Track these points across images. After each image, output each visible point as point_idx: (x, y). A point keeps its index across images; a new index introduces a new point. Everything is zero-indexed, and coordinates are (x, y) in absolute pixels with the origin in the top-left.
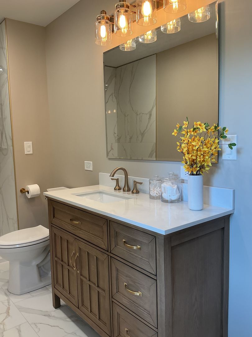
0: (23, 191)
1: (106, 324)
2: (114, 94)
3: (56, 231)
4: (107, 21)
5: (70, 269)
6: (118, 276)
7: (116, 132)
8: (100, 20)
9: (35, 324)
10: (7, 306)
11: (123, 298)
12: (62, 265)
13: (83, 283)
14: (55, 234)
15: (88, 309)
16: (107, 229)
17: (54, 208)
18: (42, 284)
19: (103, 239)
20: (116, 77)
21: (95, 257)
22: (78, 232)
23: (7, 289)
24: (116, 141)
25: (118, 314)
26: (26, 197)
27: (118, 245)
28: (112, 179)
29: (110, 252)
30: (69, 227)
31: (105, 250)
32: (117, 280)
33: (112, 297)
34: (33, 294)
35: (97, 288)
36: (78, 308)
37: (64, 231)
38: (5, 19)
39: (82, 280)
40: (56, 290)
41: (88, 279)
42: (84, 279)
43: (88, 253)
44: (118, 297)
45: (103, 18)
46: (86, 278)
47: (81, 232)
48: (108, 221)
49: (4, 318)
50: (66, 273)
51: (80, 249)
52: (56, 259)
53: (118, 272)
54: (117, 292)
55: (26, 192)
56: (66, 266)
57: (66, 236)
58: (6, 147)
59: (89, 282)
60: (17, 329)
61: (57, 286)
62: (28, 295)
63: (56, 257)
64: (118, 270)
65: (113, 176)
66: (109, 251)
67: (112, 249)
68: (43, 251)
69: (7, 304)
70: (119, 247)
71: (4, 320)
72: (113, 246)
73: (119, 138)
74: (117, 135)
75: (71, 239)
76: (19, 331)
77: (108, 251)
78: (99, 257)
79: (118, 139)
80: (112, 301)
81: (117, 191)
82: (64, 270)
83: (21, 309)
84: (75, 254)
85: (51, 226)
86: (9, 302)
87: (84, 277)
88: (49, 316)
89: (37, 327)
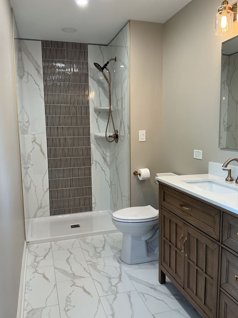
0: (136, 173)
1: (212, 310)
2: (226, 82)
3: (165, 213)
4: (229, 11)
5: (178, 251)
6: (228, 267)
7: (226, 121)
8: (221, 12)
9: (142, 293)
10: (119, 272)
11: (233, 290)
12: (170, 246)
13: (190, 266)
14: (164, 216)
15: (194, 292)
16: (219, 220)
17: (164, 192)
18: (149, 259)
19: (214, 229)
20: (229, 64)
21: (205, 245)
22: (187, 218)
23: (120, 257)
24: (225, 129)
25: (226, 305)
26: (138, 179)
27: (230, 238)
28: (224, 170)
29: (222, 243)
30: (178, 212)
31: (217, 240)
32: (227, 271)
33: (220, 286)
34: (142, 266)
35: (204, 274)
36: (184, 289)
37: (174, 215)
38: (129, 21)
39: (189, 264)
40: (162, 267)
41: (196, 264)
42: (191, 263)
43: (197, 239)
44: (227, 287)
45: (225, 8)
46: (194, 263)
47: (191, 218)
48: (222, 213)
49: (117, 282)
50: (173, 254)
51: (189, 234)
52: (164, 238)
53: (229, 263)
54: (226, 283)
55: (138, 174)
56: (173, 247)
57: (175, 220)
58: (123, 135)
59: (196, 267)
60: (127, 294)
61: (163, 264)
62: (137, 266)
63: (164, 237)
64: (229, 262)
65: (226, 167)
66: (221, 241)
67: (223, 240)
68: (151, 229)
69: (119, 270)
70: (232, 239)
71: (117, 283)
72: (225, 237)
73: (229, 126)
74: (227, 124)
75: (180, 224)
76: (129, 297)
77: (219, 241)
78: (209, 245)
79: (227, 127)
80: (220, 290)
81: (229, 182)
82: (171, 250)
83: (131, 277)
84: (183, 238)
85: (161, 208)
86: (121, 269)
87: (191, 261)
88: (155, 289)
89: (144, 296)
